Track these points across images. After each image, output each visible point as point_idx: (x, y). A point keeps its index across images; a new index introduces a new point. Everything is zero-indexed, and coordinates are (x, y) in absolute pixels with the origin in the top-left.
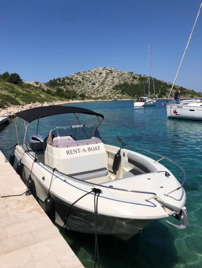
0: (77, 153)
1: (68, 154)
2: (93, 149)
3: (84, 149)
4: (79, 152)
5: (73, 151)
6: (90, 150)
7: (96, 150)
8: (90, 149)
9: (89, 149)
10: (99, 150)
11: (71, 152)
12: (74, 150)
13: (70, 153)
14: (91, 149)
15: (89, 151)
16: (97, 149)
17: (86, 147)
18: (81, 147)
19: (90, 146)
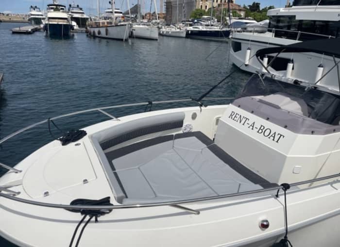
0: (240, 122)
1: (230, 117)
2: (267, 133)
3: (254, 123)
4: (243, 124)
5: (238, 117)
6: (260, 131)
7: (272, 138)
8: (262, 130)
9: (262, 128)
10: (277, 142)
11: (235, 117)
12: (241, 116)
13: (233, 117)
14: (264, 130)
15: (258, 132)
16: (274, 137)
17: (260, 121)
18: (253, 118)
19: (268, 124)
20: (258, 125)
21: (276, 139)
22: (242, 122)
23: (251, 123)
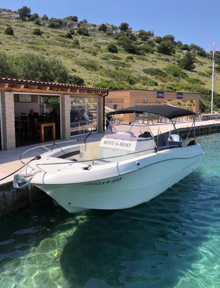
0: (110, 144)
1: (104, 144)
2: (124, 145)
3: (117, 143)
6: (121, 145)
7: (127, 146)
8: (122, 144)
10: (129, 147)
12: (110, 141)
17: (119, 141)
18: (116, 141)
19: (123, 142)
20: (119, 143)
21: (128, 146)
22: (112, 144)
23: (116, 143)
